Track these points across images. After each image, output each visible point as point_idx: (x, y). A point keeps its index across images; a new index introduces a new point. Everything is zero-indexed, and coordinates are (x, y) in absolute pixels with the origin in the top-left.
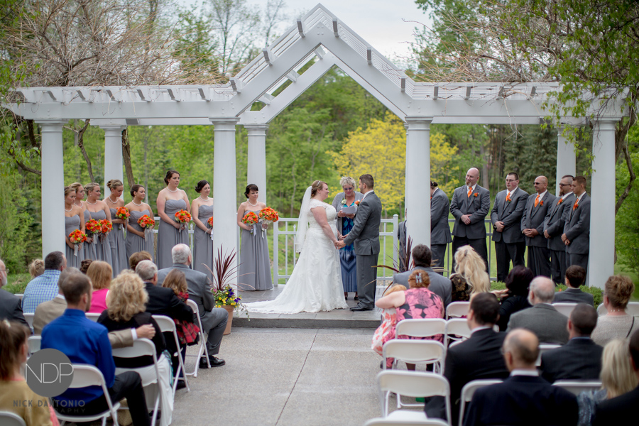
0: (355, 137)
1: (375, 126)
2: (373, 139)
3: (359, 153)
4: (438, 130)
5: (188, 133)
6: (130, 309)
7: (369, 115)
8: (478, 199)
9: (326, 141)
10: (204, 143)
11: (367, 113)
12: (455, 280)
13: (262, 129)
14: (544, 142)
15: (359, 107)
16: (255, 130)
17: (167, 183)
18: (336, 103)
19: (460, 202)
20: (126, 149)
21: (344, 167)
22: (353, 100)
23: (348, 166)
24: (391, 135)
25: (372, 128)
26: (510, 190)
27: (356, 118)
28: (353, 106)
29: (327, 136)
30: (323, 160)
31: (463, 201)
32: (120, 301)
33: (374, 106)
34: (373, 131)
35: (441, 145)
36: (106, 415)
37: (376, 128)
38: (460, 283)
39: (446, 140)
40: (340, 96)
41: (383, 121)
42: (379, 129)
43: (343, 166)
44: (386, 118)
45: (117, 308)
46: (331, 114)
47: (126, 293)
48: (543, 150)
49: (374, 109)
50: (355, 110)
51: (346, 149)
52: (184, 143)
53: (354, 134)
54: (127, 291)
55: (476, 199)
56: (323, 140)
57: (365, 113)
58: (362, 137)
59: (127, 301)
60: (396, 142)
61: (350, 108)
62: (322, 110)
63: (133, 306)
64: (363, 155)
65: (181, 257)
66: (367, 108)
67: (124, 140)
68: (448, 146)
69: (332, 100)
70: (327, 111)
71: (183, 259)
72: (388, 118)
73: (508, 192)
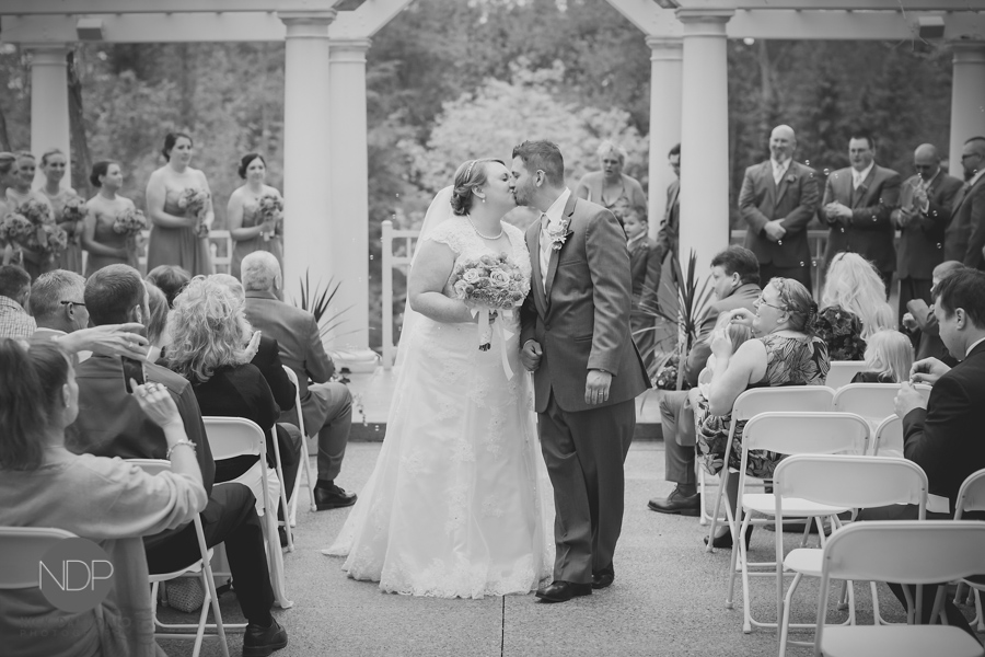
0: (459, 113)
1: (494, 93)
2: (493, 117)
3: (465, 146)
4: (614, 104)
5: (123, 105)
6: (211, 355)
7: (476, 74)
8: (796, 186)
9: (391, 126)
10: (156, 124)
11: (473, 70)
12: (829, 315)
13: (358, 49)
14: (823, 126)
15: (456, 59)
16: (346, 50)
17: (168, 158)
18: (408, 50)
19: (759, 192)
20: (75, 91)
21: (436, 174)
22: (443, 44)
23: (443, 172)
24: (526, 111)
25: (487, 98)
26: (859, 169)
27: (449, 80)
28: (441, 56)
29: (394, 116)
30: (386, 163)
31: (765, 190)
32: (194, 340)
33: (484, 58)
34: (490, 103)
35: (622, 132)
36: (195, 568)
37: (496, 98)
38: (840, 321)
39: (630, 124)
40: (416, 37)
41: (510, 82)
42: (504, 99)
43: (435, 170)
44: (514, 78)
45: (186, 352)
46: (399, 74)
47: (210, 320)
48: (822, 143)
49: (486, 63)
50: (448, 65)
51: (439, 135)
52: (113, 126)
53: (455, 108)
54: (214, 316)
55: (791, 187)
56: (385, 123)
57: (467, 71)
58: (470, 112)
59: (211, 337)
60: (534, 125)
61: (437, 60)
62: (383, 65)
63: (221, 348)
64: (473, 150)
65: (260, 276)
66: (471, 61)
67: (70, 75)
68: (636, 135)
69: (400, 45)
70: (391, 66)
71: (262, 281)
72: (520, 77)
73: (855, 173)
